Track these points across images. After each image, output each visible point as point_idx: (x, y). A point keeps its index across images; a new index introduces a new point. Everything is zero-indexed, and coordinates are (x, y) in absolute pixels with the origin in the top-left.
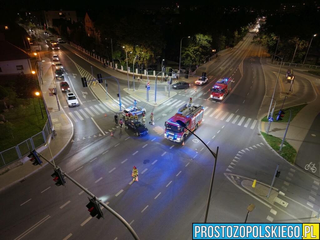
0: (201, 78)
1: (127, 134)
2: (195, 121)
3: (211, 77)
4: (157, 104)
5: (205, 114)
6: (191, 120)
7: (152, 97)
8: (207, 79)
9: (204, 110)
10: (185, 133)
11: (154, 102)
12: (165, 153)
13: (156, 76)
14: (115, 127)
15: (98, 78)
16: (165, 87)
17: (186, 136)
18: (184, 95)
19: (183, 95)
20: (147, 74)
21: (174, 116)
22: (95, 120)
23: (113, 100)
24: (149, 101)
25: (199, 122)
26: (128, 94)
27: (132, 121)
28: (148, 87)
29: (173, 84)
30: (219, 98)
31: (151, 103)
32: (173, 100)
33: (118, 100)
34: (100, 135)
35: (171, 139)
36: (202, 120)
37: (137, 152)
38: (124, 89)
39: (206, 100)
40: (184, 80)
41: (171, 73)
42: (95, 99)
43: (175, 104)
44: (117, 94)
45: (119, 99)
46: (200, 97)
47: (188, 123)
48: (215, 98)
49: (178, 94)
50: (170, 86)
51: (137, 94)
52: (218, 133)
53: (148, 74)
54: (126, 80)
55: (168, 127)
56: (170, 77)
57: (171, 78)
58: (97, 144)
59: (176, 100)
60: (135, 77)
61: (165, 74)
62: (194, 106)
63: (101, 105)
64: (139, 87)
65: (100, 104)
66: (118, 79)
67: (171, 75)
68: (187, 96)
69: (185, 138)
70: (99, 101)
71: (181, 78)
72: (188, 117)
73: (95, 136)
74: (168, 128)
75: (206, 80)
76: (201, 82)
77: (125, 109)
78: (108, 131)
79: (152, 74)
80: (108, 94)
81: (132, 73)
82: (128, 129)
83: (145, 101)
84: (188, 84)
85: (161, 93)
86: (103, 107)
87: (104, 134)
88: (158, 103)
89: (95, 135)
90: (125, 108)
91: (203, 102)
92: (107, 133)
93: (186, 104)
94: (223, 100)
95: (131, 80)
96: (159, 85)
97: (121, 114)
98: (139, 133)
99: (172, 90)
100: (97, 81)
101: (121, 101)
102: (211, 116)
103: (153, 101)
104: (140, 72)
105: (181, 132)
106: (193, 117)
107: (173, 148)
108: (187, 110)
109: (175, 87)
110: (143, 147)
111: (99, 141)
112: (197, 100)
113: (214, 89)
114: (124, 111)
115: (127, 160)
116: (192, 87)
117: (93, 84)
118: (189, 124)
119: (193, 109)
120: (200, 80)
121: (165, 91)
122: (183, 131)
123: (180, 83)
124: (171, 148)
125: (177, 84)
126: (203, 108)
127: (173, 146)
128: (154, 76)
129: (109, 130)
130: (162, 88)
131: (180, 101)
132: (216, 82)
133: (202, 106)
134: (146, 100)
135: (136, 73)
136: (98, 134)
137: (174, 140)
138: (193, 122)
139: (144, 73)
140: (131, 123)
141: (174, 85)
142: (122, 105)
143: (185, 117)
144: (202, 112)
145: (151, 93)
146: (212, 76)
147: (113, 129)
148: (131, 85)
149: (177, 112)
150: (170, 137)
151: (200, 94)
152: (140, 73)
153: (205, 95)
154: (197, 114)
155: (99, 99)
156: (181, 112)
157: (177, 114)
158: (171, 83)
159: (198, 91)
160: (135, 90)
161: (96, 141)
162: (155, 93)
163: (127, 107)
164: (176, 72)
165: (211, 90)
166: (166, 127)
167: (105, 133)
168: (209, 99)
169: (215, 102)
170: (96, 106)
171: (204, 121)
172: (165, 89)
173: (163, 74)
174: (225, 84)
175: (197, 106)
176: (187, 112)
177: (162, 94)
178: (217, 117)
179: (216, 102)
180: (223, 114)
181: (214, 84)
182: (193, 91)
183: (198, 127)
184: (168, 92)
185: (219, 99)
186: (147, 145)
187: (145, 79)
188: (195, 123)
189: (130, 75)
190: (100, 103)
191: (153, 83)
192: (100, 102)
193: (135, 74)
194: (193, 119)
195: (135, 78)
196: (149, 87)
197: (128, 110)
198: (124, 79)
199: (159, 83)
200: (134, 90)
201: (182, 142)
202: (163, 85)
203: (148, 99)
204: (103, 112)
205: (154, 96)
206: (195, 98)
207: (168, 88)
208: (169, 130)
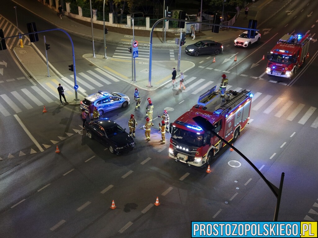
0: (246, 32)
1: (90, 150)
2: (233, 121)
3: (267, 31)
4: (154, 86)
5: (255, 108)
6: (225, 120)
7: (142, 73)
8: (259, 35)
9: (253, 100)
10: (212, 147)
11: (147, 83)
12: (170, 188)
13: (151, 29)
14: (65, 135)
15: (30, 31)
16: (171, 50)
17: (215, 153)
18: (211, 69)
19: (208, 68)
20: (132, 25)
21: (188, 112)
22: (22, 120)
23: (60, 77)
24: (137, 80)
25: (243, 124)
26: (91, 66)
27: (101, 123)
28: (134, 50)
29: (186, 45)
30: (283, 73)
31: (142, 84)
32: (188, 78)
33: (70, 79)
34: (33, 151)
35: (183, 159)
36: (247, 120)
37: (111, 186)
38: (83, 56)
39: (256, 78)
40: (210, 37)
41: (182, 21)
42: (23, 75)
43: (192, 86)
44: (69, 66)
45: (72, 76)
46: (243, 73)
47: (219, 127)
48: (275, 74)
49: (197, 65)
50: (181, 49)
51: (112, 65)
52: (281, 147)
53: (135, 25)
54: (89, 38)
55: (177, 134)
56: (181, 30)
57: (184, 33)
58: (26, 171)
59: (193, 78)
60: (107, 30)
61: (171, 25)
62: (231, 92)
63: (35, 88)
64: (116, 51)
65: (32, 87)
66: (72, 35)
67: (183, 27)
68: (216, 70)
69: (213, 159)
70: (31, 80)
71: (203, 32)
72: (218, 113)
73: (22, 154)
74: (175, 137)
75: (257, 37)
76: (246, 42)
77: (85, 96)
78: (50, 144)
79: (144, 24)
80: (49, 66)
81: (101, 23)
82: (92, 138)
83: (129, 81)
84: (219, 45)
85: (161, 63)
86: (39, 93)
87: (41, 149)
88: (156, 84)
89: (22, 150)
90: (85, 94)
91: (250, 83)
92: (47, 146)
93: (215, 87)
94: (292, 77)
95: (100, 36)
96: (157, 47)
97: (77, 107)
98: (114, 148)
99: (186, 58)
100: (27, 38)
101: (78, 79)
102: (268, 111)
103: (144, 80)
104: (117, 20)
105: (204, 145)
106: (229, 115)
107: (187, 178)
108: (216, 99)
109: (191, 50)
110: (124, 177)
111: (29, 163)
112: (238, 78)
113: (273, 55)
114: (83, 102)
115: (88, 203)
116: (227, 52)
117: (20, 44)
118: (221, 128)
119: (229, 97)
120: (243, 36)
121: (171, 59)
122: (209, 143)
123: (202, 43)
124: (182, 178)
125: (195, 45)
126: (251, 96)
127: (187, 174)
128: (148, 28)
129: (52, 141)
130: (163, 54)
131: (202, 80)
132: (278, 41)
133: (248, 90)
134: (129, 78)
135: (109, 21)
136: (29, 149)
137: (188, 162)
138: (230, 125)
139: (125, 23)
140: (97, 126)
141: (190, 47)
142: (80, 89)
143: (211, 114)
144: (248, 102)
145: (140, 63)
146: (270, 29)
147: (61, 138)
148: (100, 48)
149: (195, 102)
150: (179, 155)
151: (245, 67)
152: (119, 23)
153: (255, 69)
154: (238, 107)
155: (31, 77)
156: (204, 102)
157: (196, 108)
158: (182, 43)
159: (239, 59)
160: (108, 58)
161: (23, 164)
162: (148, 64)
163: (90, 93)
164: (193, 20)
165: (268, 57)
166: (173, 135)
167: (43, 147)
168: (262, 77)
169: (275, 82)
170: (25, 91)
171: (253, 122)
172: (171, 56)
173: (167, 23)
174: (296, 45)
175: (238, 90)
176: (216, 104)
177: (164, 66)
178: (279, 115)
179: (279, 82)
180: (292, 109)
181: (274, 45)
182: (229, 59)
183: (239, 134)
184: (176, 62)
185: (284, 76)
186: (131, 172)
187: (129, 34)
188: (233, 125)
189: (97, 26)
190: (33, 85)
191: (145, 42)
192: (34, 83)
193: (106, 24)
194: (229, 117)
195: (106, 33)
196: (137, 52)
197: (92, 99)
198: (84, 35)
199: (157, 43)
200: (105, 58)
201: (205, 166)
202: (165, 48)
203: (134, 77)
204: (39, 103)
205: (148, 69)
206: (234, 74)
207: (176, 54)
208: (179, 142)
